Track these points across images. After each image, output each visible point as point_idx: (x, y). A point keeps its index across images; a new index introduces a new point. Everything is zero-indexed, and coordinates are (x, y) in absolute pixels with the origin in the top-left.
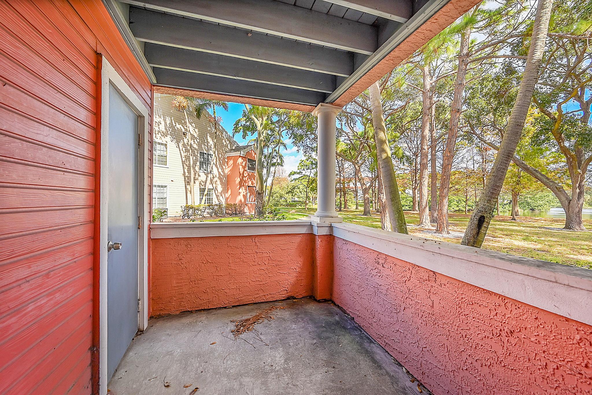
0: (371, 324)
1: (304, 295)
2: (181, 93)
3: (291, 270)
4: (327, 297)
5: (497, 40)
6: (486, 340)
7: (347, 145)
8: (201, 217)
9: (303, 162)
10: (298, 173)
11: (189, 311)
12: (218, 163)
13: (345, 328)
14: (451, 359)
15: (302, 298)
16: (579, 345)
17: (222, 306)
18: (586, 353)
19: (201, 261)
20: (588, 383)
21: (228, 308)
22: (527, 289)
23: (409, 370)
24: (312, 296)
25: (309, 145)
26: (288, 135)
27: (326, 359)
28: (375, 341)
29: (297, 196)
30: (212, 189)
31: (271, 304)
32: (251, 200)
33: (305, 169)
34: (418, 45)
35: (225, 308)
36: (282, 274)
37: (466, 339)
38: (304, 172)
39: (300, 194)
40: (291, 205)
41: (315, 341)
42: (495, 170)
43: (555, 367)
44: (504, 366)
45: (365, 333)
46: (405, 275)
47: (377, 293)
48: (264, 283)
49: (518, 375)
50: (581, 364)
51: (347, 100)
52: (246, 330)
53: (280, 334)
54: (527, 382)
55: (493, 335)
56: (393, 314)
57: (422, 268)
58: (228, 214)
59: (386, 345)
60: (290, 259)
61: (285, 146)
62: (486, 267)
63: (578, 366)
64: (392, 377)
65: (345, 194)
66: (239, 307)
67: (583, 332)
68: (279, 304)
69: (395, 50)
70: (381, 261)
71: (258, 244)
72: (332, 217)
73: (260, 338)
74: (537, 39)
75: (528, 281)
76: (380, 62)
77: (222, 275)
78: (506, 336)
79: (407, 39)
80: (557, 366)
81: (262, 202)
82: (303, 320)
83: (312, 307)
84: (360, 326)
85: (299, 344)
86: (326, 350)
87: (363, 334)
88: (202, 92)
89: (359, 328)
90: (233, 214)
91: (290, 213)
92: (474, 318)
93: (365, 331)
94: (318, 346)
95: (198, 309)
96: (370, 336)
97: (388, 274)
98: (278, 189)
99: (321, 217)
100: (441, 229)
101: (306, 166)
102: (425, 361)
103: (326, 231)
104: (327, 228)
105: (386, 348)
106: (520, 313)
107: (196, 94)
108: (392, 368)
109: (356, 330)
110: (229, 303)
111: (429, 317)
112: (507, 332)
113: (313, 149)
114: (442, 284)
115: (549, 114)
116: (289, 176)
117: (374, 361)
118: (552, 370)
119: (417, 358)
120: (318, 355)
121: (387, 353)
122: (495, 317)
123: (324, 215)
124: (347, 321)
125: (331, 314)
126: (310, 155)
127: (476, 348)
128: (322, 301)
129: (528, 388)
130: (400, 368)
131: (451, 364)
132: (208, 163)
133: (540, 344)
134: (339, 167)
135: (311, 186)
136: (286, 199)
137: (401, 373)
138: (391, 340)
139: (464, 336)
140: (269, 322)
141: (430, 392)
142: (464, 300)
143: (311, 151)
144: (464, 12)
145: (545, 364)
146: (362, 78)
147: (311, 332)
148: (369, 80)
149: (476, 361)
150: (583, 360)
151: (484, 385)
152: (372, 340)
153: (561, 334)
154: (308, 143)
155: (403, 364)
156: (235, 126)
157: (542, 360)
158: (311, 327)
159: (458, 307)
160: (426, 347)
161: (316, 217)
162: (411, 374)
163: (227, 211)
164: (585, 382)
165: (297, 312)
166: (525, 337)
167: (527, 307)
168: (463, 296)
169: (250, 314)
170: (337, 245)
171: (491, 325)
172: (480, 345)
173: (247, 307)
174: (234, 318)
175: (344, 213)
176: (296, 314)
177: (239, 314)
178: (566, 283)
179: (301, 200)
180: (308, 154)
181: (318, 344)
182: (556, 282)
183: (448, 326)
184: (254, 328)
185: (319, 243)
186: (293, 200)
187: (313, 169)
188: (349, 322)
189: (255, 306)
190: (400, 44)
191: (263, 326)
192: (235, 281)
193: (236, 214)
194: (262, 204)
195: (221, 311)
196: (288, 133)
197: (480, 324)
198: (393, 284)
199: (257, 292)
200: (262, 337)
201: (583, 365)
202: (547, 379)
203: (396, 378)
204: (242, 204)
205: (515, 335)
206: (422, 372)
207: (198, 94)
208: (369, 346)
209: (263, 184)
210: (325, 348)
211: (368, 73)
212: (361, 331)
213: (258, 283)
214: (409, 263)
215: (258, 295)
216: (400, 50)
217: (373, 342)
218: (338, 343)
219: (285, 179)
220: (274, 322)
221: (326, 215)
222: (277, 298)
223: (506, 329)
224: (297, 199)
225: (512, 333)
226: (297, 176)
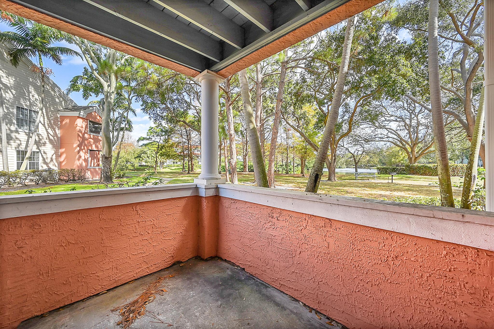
0: (265, 271)
1: (190, 257)
2: (16, 11)
3: (176, 234)
4: (213, 254)
5: (298, 58)
6: (376, 266)
7: (195, 117)
8: (21, 185)
9: (152, 129)
10: (148, 139)
11: (37, 316)
12: (46, 122)
13: (240, 280)
14: (345, 286)
15: (188, 261)
16: (446, 257)
17: (92, 295)
18: (450, 262)
19: (58, 245)
20: (451, 281)
21: (101, 295)
22: (411, 224)
23: (305, 303)
24: (197, 256)
25: (159, 114)
26: (137, 102)
27: (238, 318)
28: (269, 285)
29: (144, 161)
30: (37, 152)
31: (156, 275)
32: (92, 165)
33: (155, 136)
34: (308, 34)
35: (97, 295)
36: (168, 240)
37: (359, 268)
38: (153, 139)
39: (148, 159)
40: (138, 170)
41: (219, 303)
42: (323, 142)
43: (428, 275)
44: (390, 283)
45: (258, 280)
46: (301, 225)
47: (271, 243)
48: (147, 254)
49: (401, 287)
50: (446, 270)
51: (232, 72)
52: (138, 316)
53: (180, 307)
54: (408, 290)
55: (381, 261)
56: (288, 259)
57: (317, 218)
58: (64, 180)
59: (280, 287)
60: (176, 224)
61: (134, 112)
62: (378, 212)
63: (444, 271)
64: (296, 314)
65: (192, 159)
66: (117, 290)
67: (448, 249)
68: (165, 272)
69: (290, 33)
70: (275, 215)
71: (140, 212)
72: (217, 179)
73: (159, 320)
74: (345, 58)
75: (411, 219)
76: (274, 42)
77: (92, 256)
78: (392, 260)
79: (303, 27)
80: (430, 275)
81: (109, 166)
82: (198, 283)
83: (202, 267)
84: (252, 275)
85: (205, 311)
86: (234, 308)
87: (257, 281)
88: (57, 18)
89: (251, 277)
90: (71, 180)
91: (141, 177)
92: (365, 251)
93: (257, 278)
94: (224, 307)
95: (54, 308)
96: (263, 281)
97: (283, 225)
98: (124, 154)
99: (207, 179)
100: (270, 185)
101: (156, 133)
102: (320, 293)
103: (213, 192)
104: (213, 190)
105: (282, 289)
106: (403, 242)
107: (46, 19)
108: (292, 305)
109: (250, 280)
110: (102, 288)
111: (325, 256)
112: (393, 257)
113: (163, 117)
114: (337, 228)
115: (323, 111)
116: (138, 141)
117: (277, 304)
118: (426, 278)
119: (313, 291)
120: (229, 316)
121: (282, 293)
122: (383, 248)
123: (210, 177)
124: (238, 273)
125: (223, 270)
126: (160, 123)
127: (367, 273)
128: (209, 259)
129: (409, 294)
130: (297, 303)
131: (345, 290)
132: (30, 122)
133: (417, 262)
134: (187, 136)
135: (161, 152)
136: (132, 164)
137: (299, 307)
138: (287, 281)
139: (357, 266)
140: (162, 297)
141: (326, 316)
142: (357, 238)
143: (162, 119)
144: (349, 16)
145: (421, 275)
146: (254, 53)
147: (212, 294)
148: (258, 57)
149: (367, 283)
150: (448, 267)
151: (374, 300)
152: (266, 284)
153: (433, 252)
154: (158, 112)
155: (299, 299)
156: (71, 83)
157: (419, 272)
158: (209, 289)
159: (352, 245)
160: (322, 281)
161: (201, 179)
162: (308, 306)
163: (62, 178)
164: (449, 281)
165: (189, 276)
166: (407, 259)
167: (409, 237)
168: (357, 236)
169: (135, 294)
170: (224, 205)
171: (379, 254)
172: (371, 270)
173: (127, 286)
174: (116, 305)
175: (192, 175)
176: (188, 279)
177: (120, 297)
178: (441, 217)
179: (149, 164)
180: (158, 122)
181: (223, 304)
182: (434, 217)
183: (342, 261)
184: (147, 309)
185: (205, 205)
186: (140, 164)
187: (163, 136)
188: (240, 273)
189: (138, 282)
190: (296, 29)
191: (157, 304)
192: (111, 260)
193: (74, 180)
194: (109, 168)
195: (91, 301)
196: (138, 100)
197: (370, 255)
198: (288, 233)
199: (138, 266)
200: (161, 317)
201: (448, 270)
202: (422, 285)
203: (299, 314)
204: (81, 169)
205: (399, 259)
206: (318, 302)
207: (50, 20)
208: (267, 291)
209: (111, 147)
210: (232, 307)
211: (260, 49)
212: (254, 279)
213: (141, 255)
214: (305, 215)
215: (141, 269)
216: (294, 35)
217: (268, 287)
218: (241, 297)
219: (131, 145)
220: (168, 294)
221: (212, 177)
222: (162, 267)
223: (392, 256)
224: (144, 163)
225: (397, 257)
226: (145, 142)
